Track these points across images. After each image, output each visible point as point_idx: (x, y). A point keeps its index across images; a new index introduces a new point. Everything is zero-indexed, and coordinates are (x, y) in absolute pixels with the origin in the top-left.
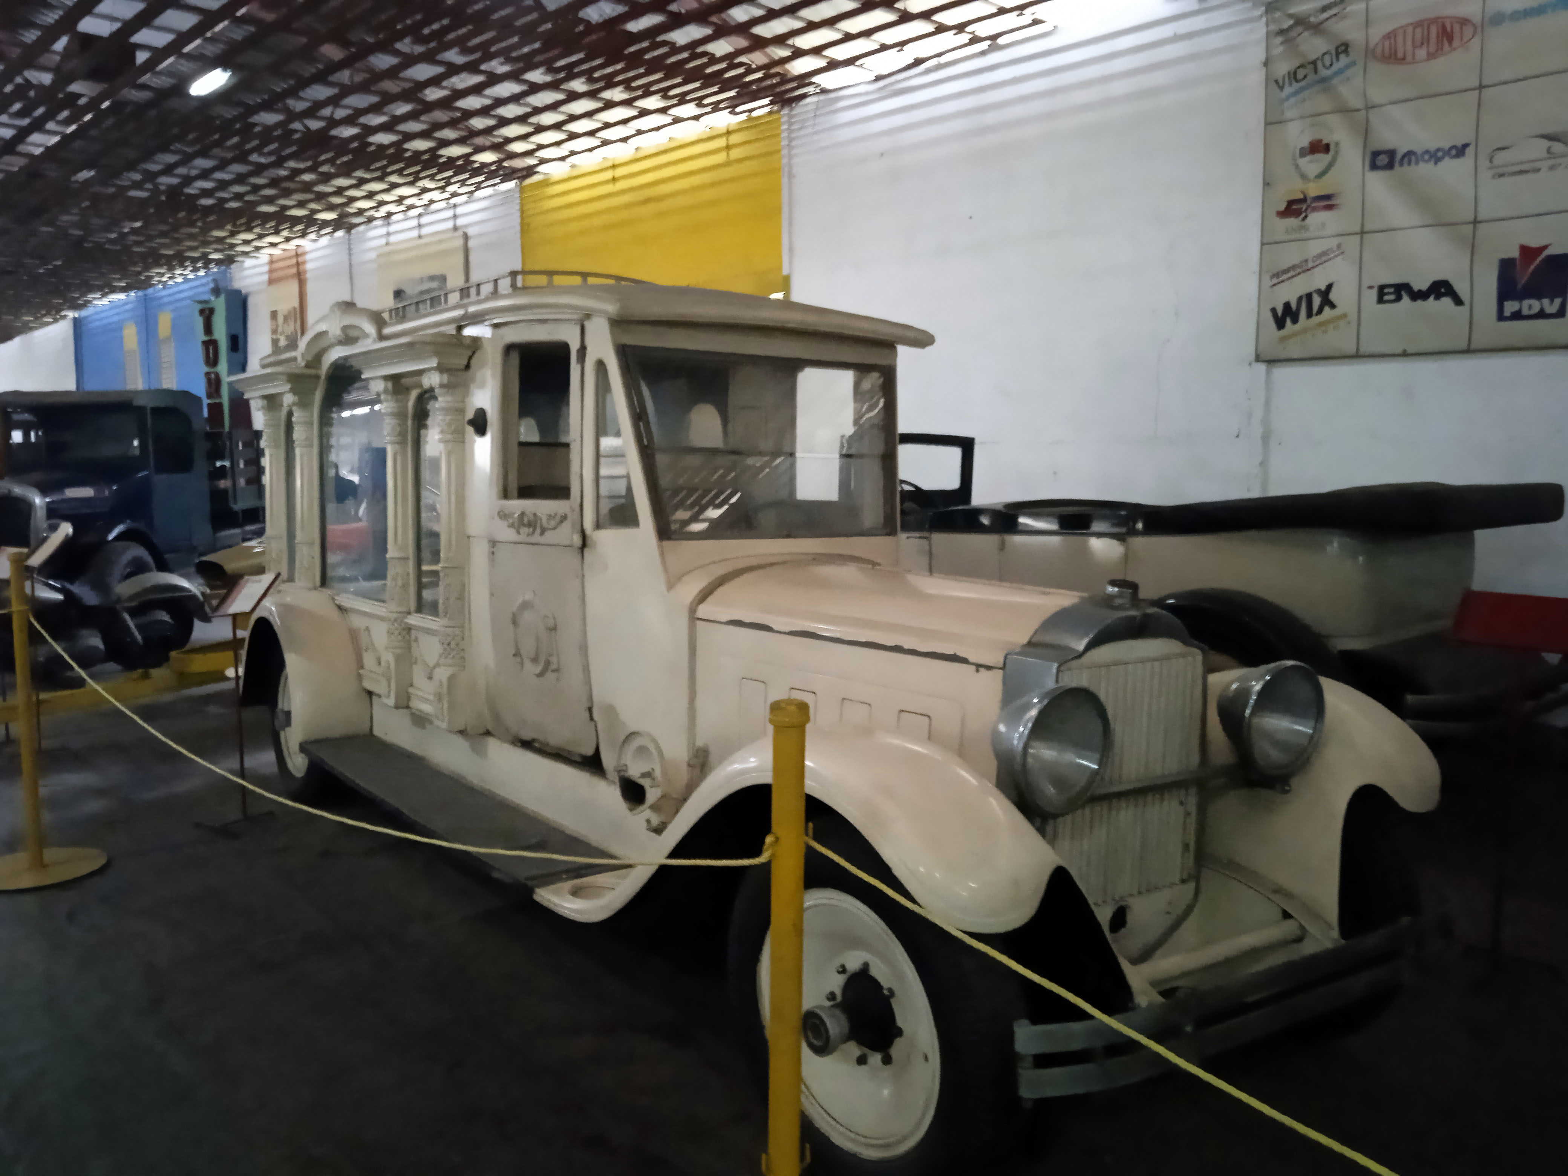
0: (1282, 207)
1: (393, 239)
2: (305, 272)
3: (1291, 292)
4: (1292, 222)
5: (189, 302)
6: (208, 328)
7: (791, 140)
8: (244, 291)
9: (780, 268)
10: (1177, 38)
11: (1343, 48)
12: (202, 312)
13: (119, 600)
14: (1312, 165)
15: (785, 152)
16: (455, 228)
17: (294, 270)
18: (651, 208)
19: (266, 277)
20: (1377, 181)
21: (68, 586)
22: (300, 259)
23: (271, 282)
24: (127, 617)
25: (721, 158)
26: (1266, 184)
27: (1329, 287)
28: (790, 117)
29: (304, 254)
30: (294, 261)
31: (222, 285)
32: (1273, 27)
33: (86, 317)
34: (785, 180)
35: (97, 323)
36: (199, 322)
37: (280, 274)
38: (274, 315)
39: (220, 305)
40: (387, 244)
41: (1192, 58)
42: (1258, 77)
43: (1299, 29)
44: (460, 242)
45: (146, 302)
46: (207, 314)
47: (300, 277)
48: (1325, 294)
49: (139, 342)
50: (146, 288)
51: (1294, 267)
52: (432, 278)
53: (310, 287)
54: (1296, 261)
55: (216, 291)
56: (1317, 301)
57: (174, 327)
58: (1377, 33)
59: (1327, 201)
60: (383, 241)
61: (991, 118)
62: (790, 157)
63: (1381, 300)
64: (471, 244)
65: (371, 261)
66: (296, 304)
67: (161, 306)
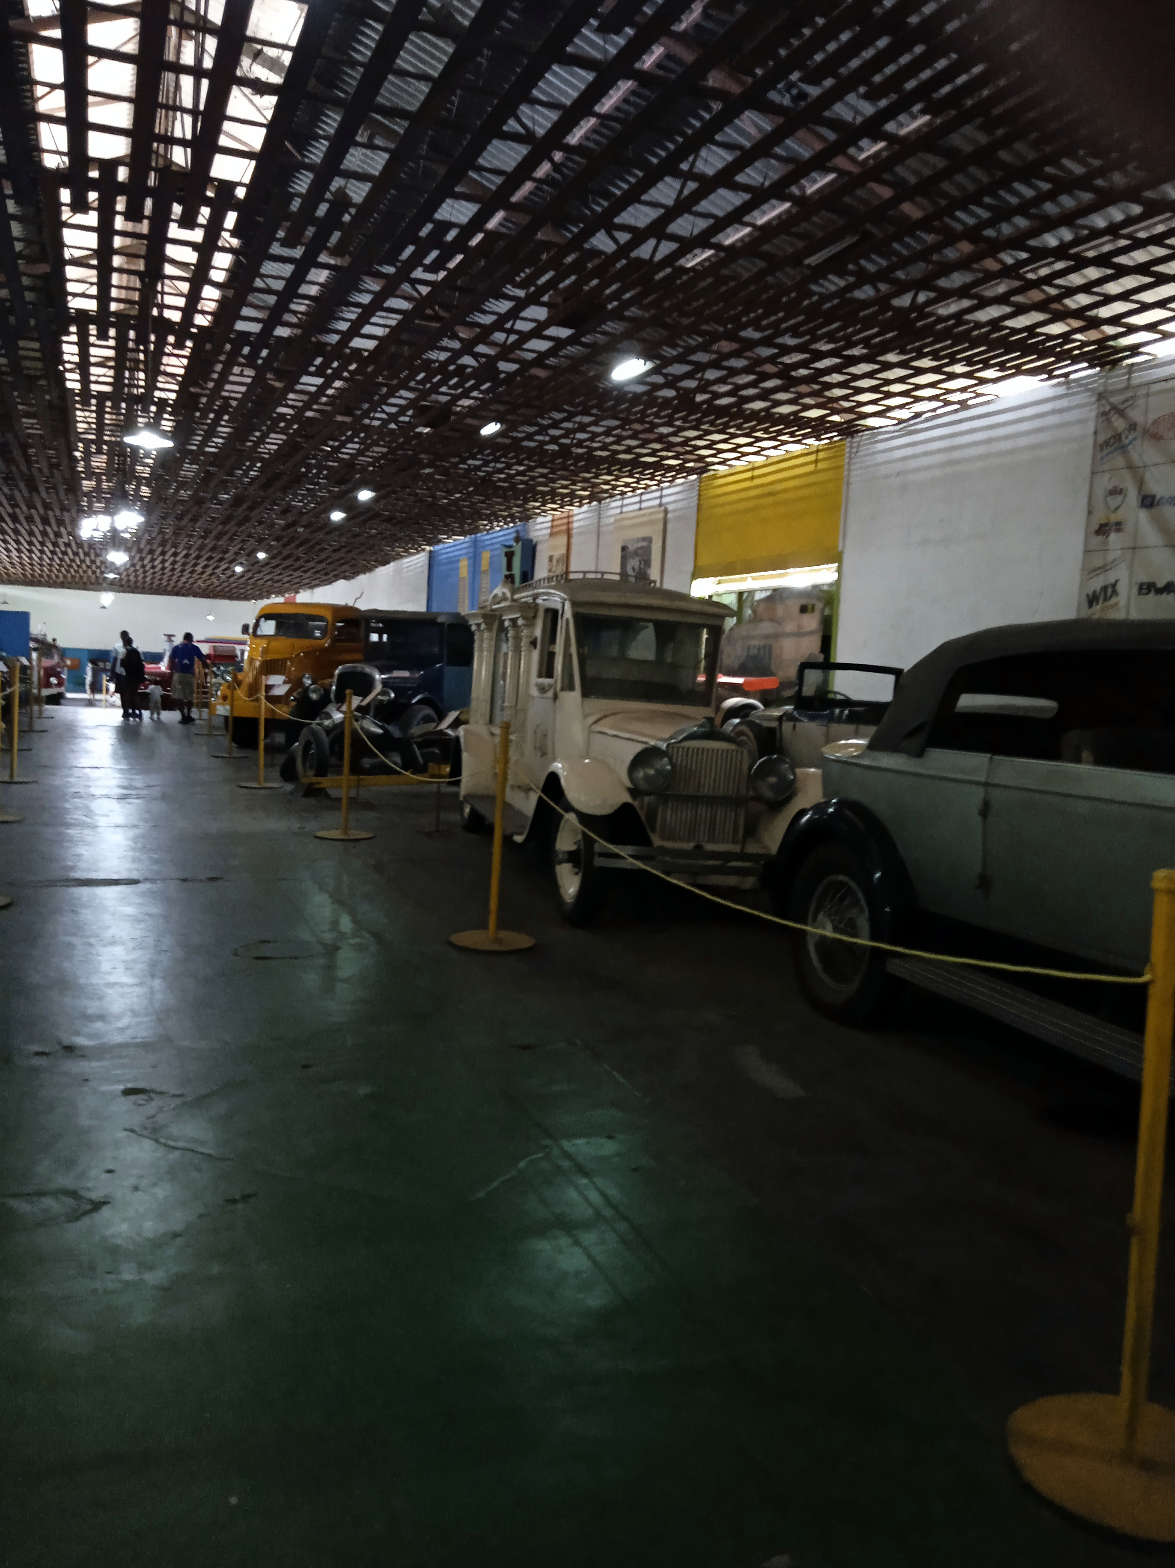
0: (1096, 527)
1: (625, 509)
2: (572, 529)
3: (1097, 584)
4: (1100, 538)
5: (499, 546)
6: (509, 567)
7: (850, 458)
8: (535, 540)
9: (836, 547)
10: (1054, 412)
11: (1133, 427)
12: (507, 554)
13: (412, 737)
14: (1114, 502)
15: (846, 467)
16: (660, 505)
17: (565, 527)
18: (770, 500)
19: (549, 531)
20: (1143, 516)
21: (386, 726)
22: (570, 520)
23: (552, 535)
24: (415, 746)
25: (812, 468)
26: (1090, 512)
27: (1117, 581)
28: (851, 442)
29: (572, 516)
30: (566, 521)
31: (521, 534)
32: (1102, 409)
33: (438, 551)
34: (844, 487)
35: (444, 556)
36: (504, 560)
37: (557, 529)
38: (551, 558)
39: (518, 549)
40: (621, 513)
41: (1061, 425)
42: (1090, 441)
43: (1113, 412)
44: (662, 515)
45: (475, 542)
46: (510, 556)
47: (569, 533)
48: (1114, 585)
49: (469, 573)
50: (476, 533)
51: (1099, 568)
52: (644, 539)
53: (574, 540)
54: (1101, 564)
55: (517, 539)
56: (1110, 590)
57: (491, 563)
58: (1152, 417)
59: (1119, 526)
60: (618, 511)
61: (956, 455)
62: (849, 470)
63: (1140, 593)
64: (670, 516)
65: (609, 525)
66: (564, 551)
67: (484, 547)
